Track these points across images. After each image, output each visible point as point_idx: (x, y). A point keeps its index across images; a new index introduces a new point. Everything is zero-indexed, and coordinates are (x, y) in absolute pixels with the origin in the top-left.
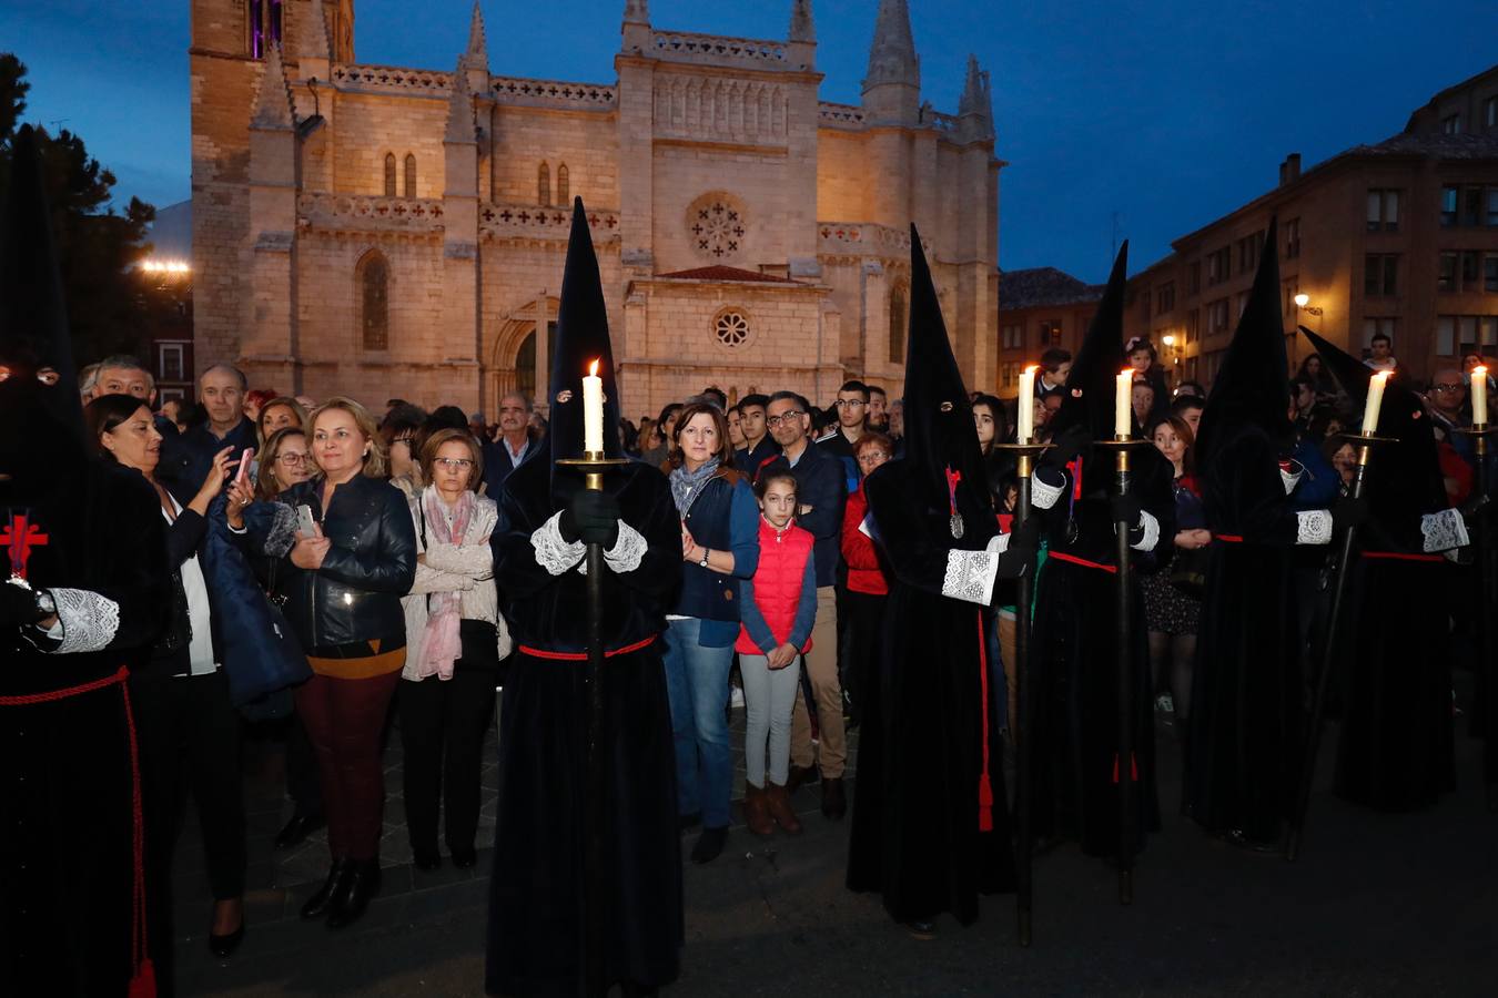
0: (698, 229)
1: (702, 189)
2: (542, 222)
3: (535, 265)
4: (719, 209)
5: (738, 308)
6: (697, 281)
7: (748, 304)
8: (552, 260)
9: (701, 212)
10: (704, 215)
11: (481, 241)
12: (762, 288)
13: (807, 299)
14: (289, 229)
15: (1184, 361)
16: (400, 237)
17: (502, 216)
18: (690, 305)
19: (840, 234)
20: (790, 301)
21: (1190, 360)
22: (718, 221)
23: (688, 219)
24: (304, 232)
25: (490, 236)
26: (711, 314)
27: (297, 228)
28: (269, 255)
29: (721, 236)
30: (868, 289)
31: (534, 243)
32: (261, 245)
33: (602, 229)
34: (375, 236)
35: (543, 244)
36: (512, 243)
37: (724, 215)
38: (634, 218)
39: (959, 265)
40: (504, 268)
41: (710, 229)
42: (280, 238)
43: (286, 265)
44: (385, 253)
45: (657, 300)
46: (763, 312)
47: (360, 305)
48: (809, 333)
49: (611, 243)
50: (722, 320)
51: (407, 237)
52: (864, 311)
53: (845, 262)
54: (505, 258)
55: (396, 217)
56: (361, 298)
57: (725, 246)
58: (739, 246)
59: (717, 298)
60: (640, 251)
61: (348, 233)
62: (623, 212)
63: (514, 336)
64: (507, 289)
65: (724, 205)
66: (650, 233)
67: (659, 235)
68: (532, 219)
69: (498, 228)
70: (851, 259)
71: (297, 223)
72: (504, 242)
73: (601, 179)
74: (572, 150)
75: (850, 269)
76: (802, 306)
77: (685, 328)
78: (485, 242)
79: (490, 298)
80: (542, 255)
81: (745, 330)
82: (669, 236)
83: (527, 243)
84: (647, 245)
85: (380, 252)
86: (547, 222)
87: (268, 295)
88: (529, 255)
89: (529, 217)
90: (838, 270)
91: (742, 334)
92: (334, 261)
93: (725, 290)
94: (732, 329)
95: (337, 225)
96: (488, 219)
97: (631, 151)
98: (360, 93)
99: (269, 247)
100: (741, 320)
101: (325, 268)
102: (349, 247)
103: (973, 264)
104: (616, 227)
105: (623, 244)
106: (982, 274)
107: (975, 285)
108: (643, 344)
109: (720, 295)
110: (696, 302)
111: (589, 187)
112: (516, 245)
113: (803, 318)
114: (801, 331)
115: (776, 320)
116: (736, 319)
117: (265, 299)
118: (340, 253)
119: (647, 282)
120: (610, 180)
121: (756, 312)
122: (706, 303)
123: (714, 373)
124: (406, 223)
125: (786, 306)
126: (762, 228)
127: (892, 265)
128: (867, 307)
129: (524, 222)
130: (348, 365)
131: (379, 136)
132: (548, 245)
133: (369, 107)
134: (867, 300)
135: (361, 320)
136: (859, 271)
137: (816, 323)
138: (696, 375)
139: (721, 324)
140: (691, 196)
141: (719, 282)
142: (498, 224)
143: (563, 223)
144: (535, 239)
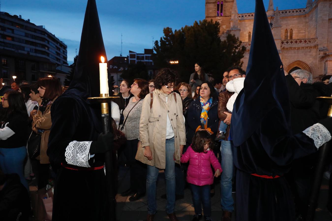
2: (296, 43)
3: (294, 53)
8: (299, 52)
17: (286, 43)
31: (295, 48)
35: (297, 48)
36: (289, 49)
38: (322, 39)
40: (286, 55)
49: (315, 46)
60: (324, 47)
62: (318, 38)
64: (286, 59)
66: (326, 42)
67: (329, 43)
72: (287, 49)
73: (301, 31)
74: (294, 26)
78: (282, 49)
80: (296, 51)
83: (293, 49)
84: (326, 46)
86: (298, 43)
88: (293, 51)
96: (283, 44)
97: (322, 23)
98: (244, 20)
105: (319, 46)
111: (298, 34)
120: (304, 31)
129: (292, 43)
133: (246, 23)
142: (285, 44)
143: (302, 43)
144: (294, 47)
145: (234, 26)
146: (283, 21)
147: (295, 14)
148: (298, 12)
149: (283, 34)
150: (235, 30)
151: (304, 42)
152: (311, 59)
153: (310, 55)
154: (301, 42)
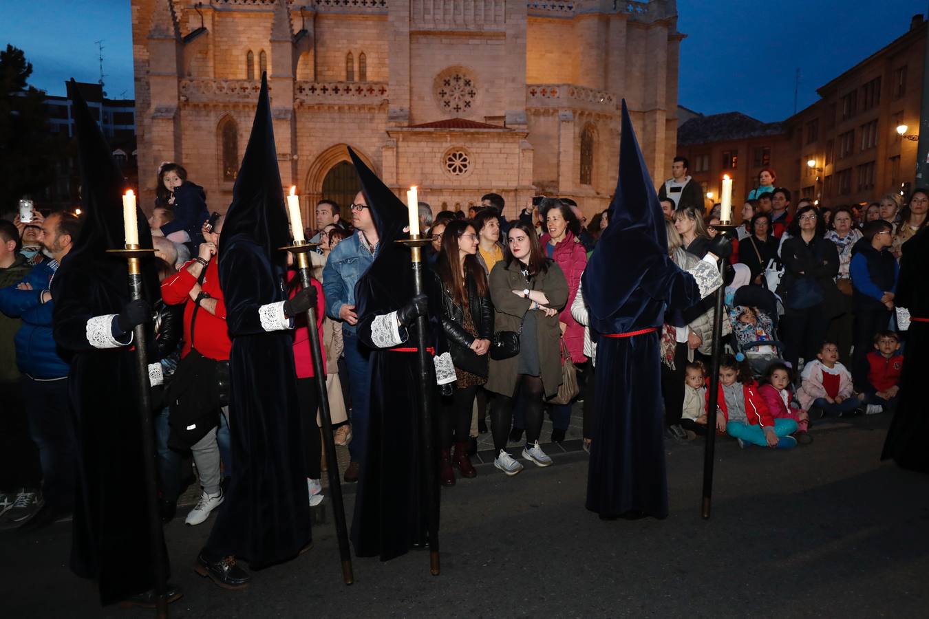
0: (443, 94)
1: (444, 66)
2: (337, 93)
3: (332, 122)
4: (457, 79)
5: (462, 148)
6: (432, 129)
7: (468, 145)
8: (344, 119)
9: (445, 81)
10: (447, 83)
11: (296, 107)
12: (478, 133)
13: (511, 140)
14: (174, 104)
15: (823, 178)
16: (244, 106)
17: (310, 89)
18: (427, 147)
19: (544, 92)
20: (498, 142)
21: (827, 178)
22: (457, 88)
23: (435, 86)
24: (184, 105)
25: (301, 104)
26: (442, 153)
27: (179, 103)
28: (160, 121)
29: (459, 98)
30: (562, 132)
31: (330, 107)
32: (155, 115)
33: (376, 96)
34: (228, 106)
35: (336, 108)
36: (316, 107)
37: (462, 82)
38: (397, 87)
39: (645, 112)
40: (311, 125)
41: (451, 93)
42: (168, 110)
43: (171, 128)
44: (235, 118)
45: (405, 144)
46: (479, 150)
47: (221, 153)
48: (512, 164)
49: (381, 105)
50: (451, 156)
51: (248, 106)
52: (559, 148)
53: (546, 113)
54: (313, 117)
55: (242, 93)
56: (221, 147)
57: (461, 105)
58: (471, 104)
59: (446, 142)
60: (402, 110)
61: (211, 105)
62: (390, 83)
63: (320, 170)
64: (313, 139)
65: (461, 75)
66: (408, 97)
67: (415, 98)
68: (330, 91)
69: (309, 98)
70: (551, 111)
71: (179, 99)
72: (310, 107)
73: (387, 62)
74: (368, 42)
75: (550, 118)
76: (507, 145)
77: (424, 163)
78: (299, 107)
79: (303, 146)
80: (336, 115)
81: (466, 163)
82: (422, 99)
83: (326, 108)
84: (406, 106)
85: (232, 117)
86: (340, 92)
87: (160, 148)
88: (328, 115)
89: (327, 90)
90: (542, 119)
91: (465, 166)
92: (203, 124)
93: (451, 136)
94: (458, 163)
95: (205, 100)
96: (301, 92)
97: (395, 40)
98: (230, 11)
99: (161, 116)
100: (464, 156)
101: (197, 128)
102: (212, 114)
103: (654, 111)
104: (386, 94)
105: (390, 105)
106: (661, 118)
107: (655, 126)
108: (395, 174)
109: (449, 139)
110: (430, 144)
111: (380, 68)
112: (319, 108)
113: (507, 154)
114: (506, 163)
115: (489, 155)
116: (461, 156)
117: (159, 150)
118: (207, 118)
119: (398, 131)
121: (474, 150)
122: (437, 145)
123: (445, 193)
124: (248, 97)
125: (495, 145)
126: (487, 91)
127: (582, 114)
128: (561, 144)
129: (324, 93)
130: (213, 192)
131: (242, 39)
132: (339, 108)
133: (236, 20)
134: (561, 140)
135: (222, 162)
136: (557, 119)
137: (517, 156)
138: (432, 195)
139: (450, 160)
140: (437, 70)
141: (447, 130)
142: (307, 95)
143: (351, 93)
144: (330, 104)
145: (156, 26)
146: (338, 28)
147: (369, 10)
148: (376, 5)
149: (340, 65)
150: (158, 39)
151: (357, 90)
152: (374, 140)
153: (372, 130)
154: (371, 90)
